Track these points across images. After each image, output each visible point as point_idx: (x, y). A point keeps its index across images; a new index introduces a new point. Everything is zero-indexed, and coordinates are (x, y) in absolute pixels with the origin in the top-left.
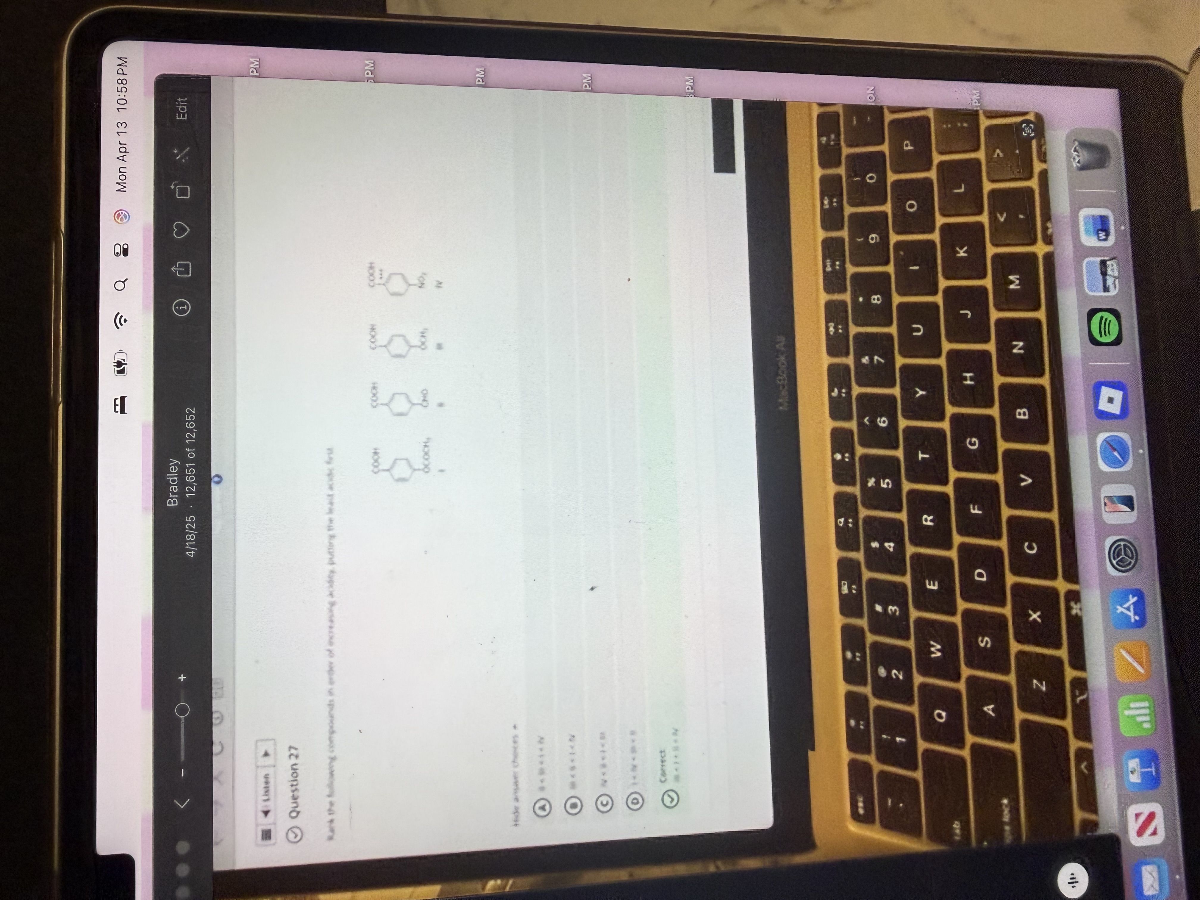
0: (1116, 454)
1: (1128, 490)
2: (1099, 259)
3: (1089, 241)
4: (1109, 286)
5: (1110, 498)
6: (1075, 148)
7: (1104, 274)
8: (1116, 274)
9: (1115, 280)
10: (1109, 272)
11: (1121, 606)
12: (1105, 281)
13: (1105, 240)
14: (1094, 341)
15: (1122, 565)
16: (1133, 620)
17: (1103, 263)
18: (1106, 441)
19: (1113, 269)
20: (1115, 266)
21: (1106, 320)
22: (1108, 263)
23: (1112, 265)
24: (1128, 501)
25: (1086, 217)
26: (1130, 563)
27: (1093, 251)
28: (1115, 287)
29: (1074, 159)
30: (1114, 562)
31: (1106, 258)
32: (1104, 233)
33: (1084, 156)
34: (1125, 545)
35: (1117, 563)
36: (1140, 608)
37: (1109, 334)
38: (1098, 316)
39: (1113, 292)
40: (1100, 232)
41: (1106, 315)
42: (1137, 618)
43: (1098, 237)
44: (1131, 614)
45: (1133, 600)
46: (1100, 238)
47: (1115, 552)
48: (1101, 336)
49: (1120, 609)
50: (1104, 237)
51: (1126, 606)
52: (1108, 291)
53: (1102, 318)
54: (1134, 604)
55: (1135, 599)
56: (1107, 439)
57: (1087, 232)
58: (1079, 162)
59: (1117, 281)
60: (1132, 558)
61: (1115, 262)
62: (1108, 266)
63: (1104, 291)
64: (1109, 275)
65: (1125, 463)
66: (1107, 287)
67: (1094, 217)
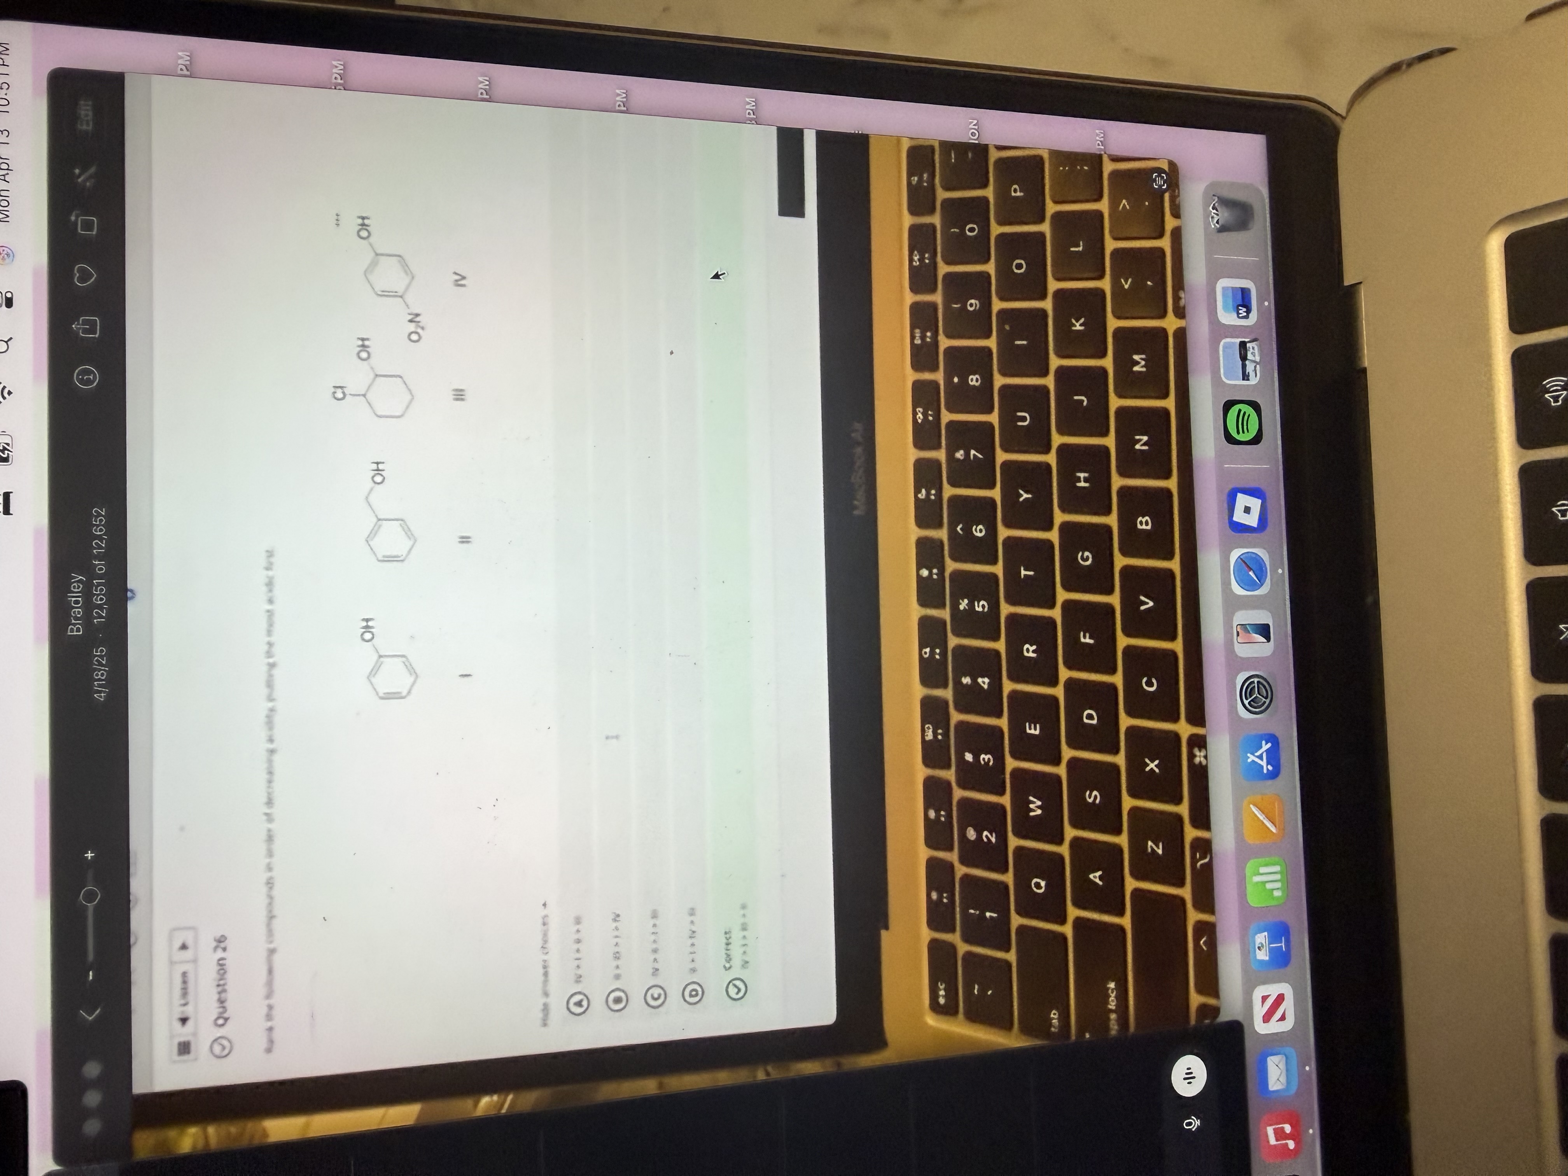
0: (1251, 573)
1: (1263, 617)
2: (1238, 340)
3: (1228, 318)
4: (1248, 373)
5: (1243, 626)
6: (1214, 205)
7: (1244, 358)
8: (1258, 359)
9: (1255, 367)
10: (1250, 356)
11: (1253, 754)
12: (1244, 367)
13: (1247, 317)
14: (1229, 439)
15: (1254, 706)
16: (1265, 771)
17: (1243, 345)
18: (1241, 559)
19: (1254, 352)
20: (1256, 348)
21: (1245, 413)
22: (1248, 345)
23: (1253, 348)
24: (1264, 631)
25: (1224, 289)
26: (1265, 702)
27: (1232, 331)
28: (1256, 376)
29: (1213, 217)
30: (1246, 702)
31: (1247, 340)
32: (1245, 310)
33: (1224, 215)
34: (1258, 682)
35: (1249, 703)
36: (1273, 756)
37: (1248, 432)
38: (1235, 409)
39: (1253, 381)
40: (1240, 308)
41: (1244, 408)
42: (1270, 768)
43: (1238, 314)
44: (1264, 763)
45: (1266, 746)
46: (1240, 315)
47: (1248, 690)
48: (1238, 433)
49: (1251, 758)
50: (1245, 314)
51: (1257, 754)
52: (1248, 380)
53: (1240, 411)
54: (1267, 751)
55: (1269, 745)
56: (1241, 557)
57: (1225, 308)
58: (1217, 222)
59: (1258, 366)
60: (1266, 698)
61: (1256, 344)
62: (1248, 349)
63: (1243, 379)
64: (1249, 359)
65: (1262, 585)
66: (1247, 374)
67: (1234, 290)
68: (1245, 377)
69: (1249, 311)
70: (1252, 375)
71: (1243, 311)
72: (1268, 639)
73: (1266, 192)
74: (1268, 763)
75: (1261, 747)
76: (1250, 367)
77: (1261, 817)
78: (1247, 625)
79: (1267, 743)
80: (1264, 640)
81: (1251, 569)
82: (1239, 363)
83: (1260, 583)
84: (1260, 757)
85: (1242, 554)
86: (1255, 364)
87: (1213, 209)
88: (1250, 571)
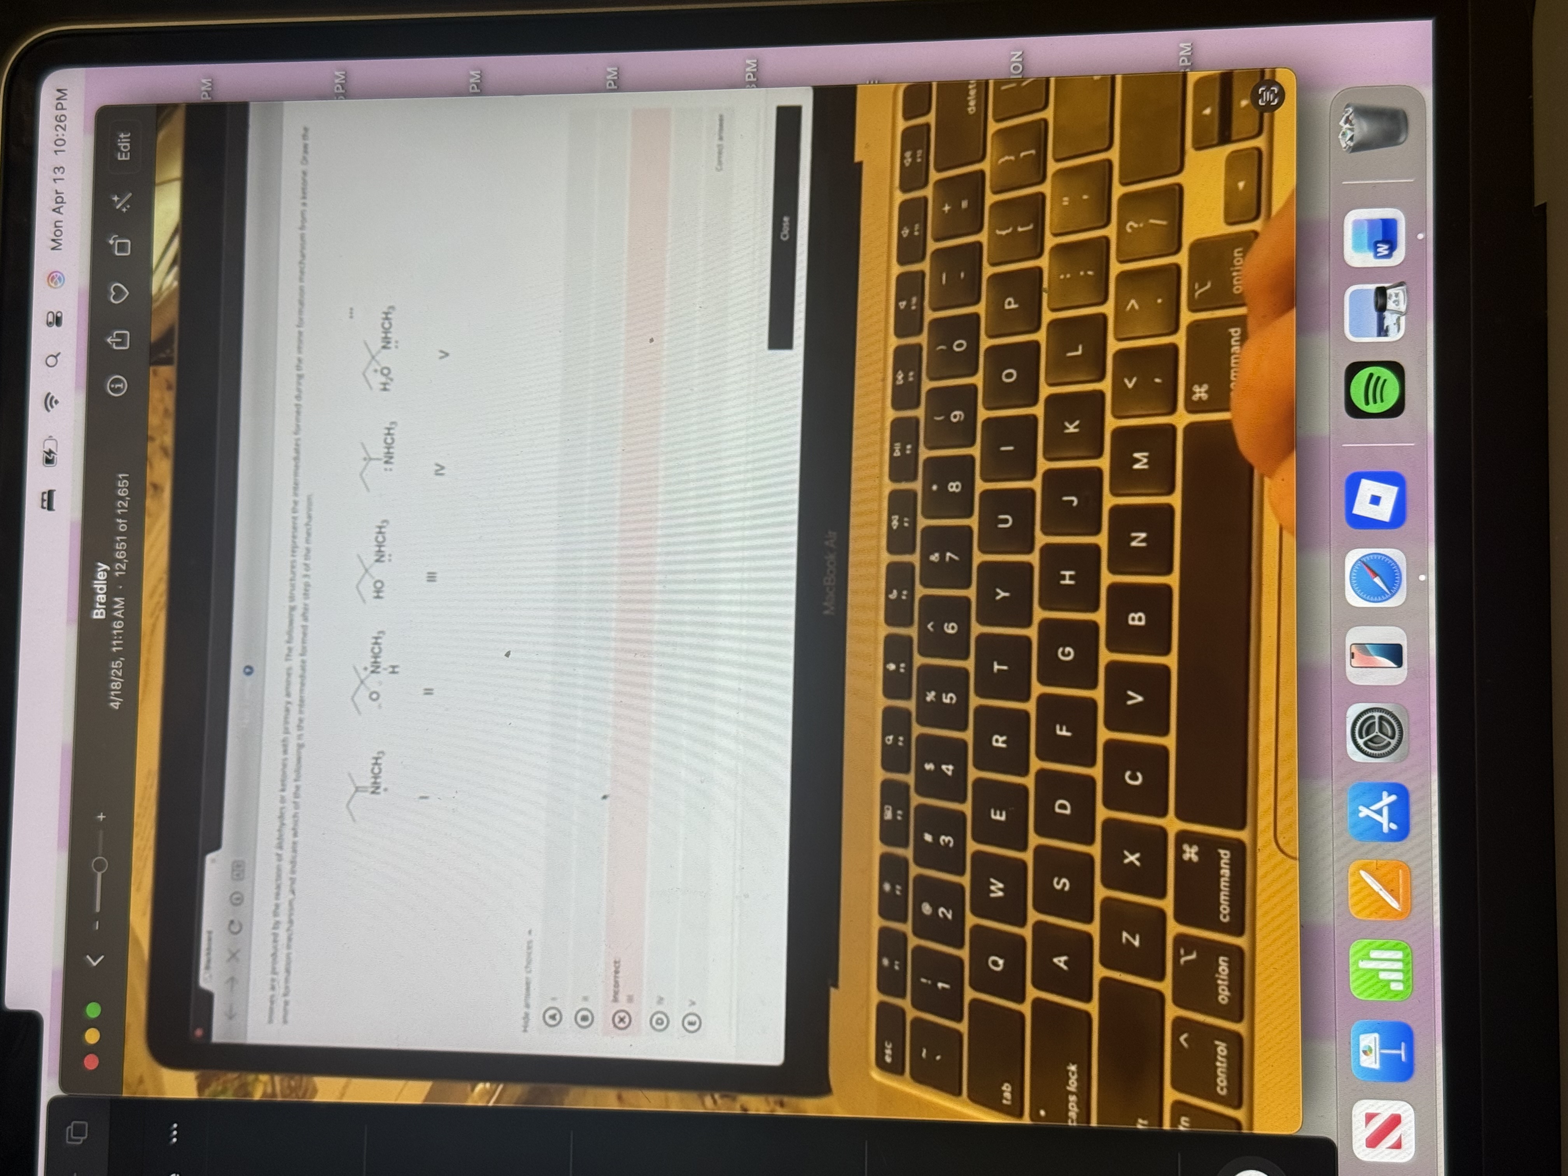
0: (1377, 580)
1: (1393, 635)
2: (1373, 287)
3: (1359, 257)
4: (1387, 327)
5: (1362, 646)
6: (1348, 118)
7: (1381, 308)
8: (1403, 307)
9: (1398, 319)
10: (1390, 305)
11: (1368, 807)
12: (1381, 320)
13: (1389, 256)
14: (1353, 411)
15: (1372, 747)
16: (1385, 829)
17: (1381, 293)
18: (1363, 562)
19: (1397, 300)
20: (1401, 296)
21: (1378, 378)
22: (1389, 292)
23: (1397, 295)
24: (1394, 653)
25: (1357, 224)
26: (1389, 743)
27: (1364, 274)
28: (1399, 331)
29: (1344, 134)
30: (1361, 742)
31: (1386, 285)
32: (1386, 247)
33: (1362, 128)
34: (1381, 718)
35: (1366, 744)
36: (1400, 811)
37: (1382, 401)
38: (1363, 374)
39: (1394, 335)
40: (1379, 245)
41: (1378, 371)
42: (1394, 826)
43: (1376, 253)
44: (1384, 820)
45: (1388, 799)
47: (1364, 726)
48: (1367, 403)
49: (1364, 812)
50: (1386, 252)
51: (1375, 807)
52: (1386, 335)
53: (1371, 375)
54: (1390, 805)
56: (1364, 559)
57: (1357, 247)
58: (1351, 139)
60: (1392, 738)
61: (1403, 290)
62: (1388, 296)
63: (1379, 335)
64: (1389, 310)
65: (1393, 595)
66: (1385, 328)
67: (1371, 223)
68: (1382, 331)
69: (1392, 247)
70: (1393, 329)
71: (1383, 249)
72: (1399, 663)
73: (1428, 93)
74: (1391, 820)
75: (1380, 799)
76: (1390, 320)
77: (1376, 887)
78: (1367, 645)
79: (1390, 795)
80: (1392, 664)
81: (1376, 575)
82: (1374, 314)
83: (1390, 592)
84: (1379, 812)
85: (1363, 557)
86: (1399, 315)
87: (1346, 122)
88: (1376, 577)
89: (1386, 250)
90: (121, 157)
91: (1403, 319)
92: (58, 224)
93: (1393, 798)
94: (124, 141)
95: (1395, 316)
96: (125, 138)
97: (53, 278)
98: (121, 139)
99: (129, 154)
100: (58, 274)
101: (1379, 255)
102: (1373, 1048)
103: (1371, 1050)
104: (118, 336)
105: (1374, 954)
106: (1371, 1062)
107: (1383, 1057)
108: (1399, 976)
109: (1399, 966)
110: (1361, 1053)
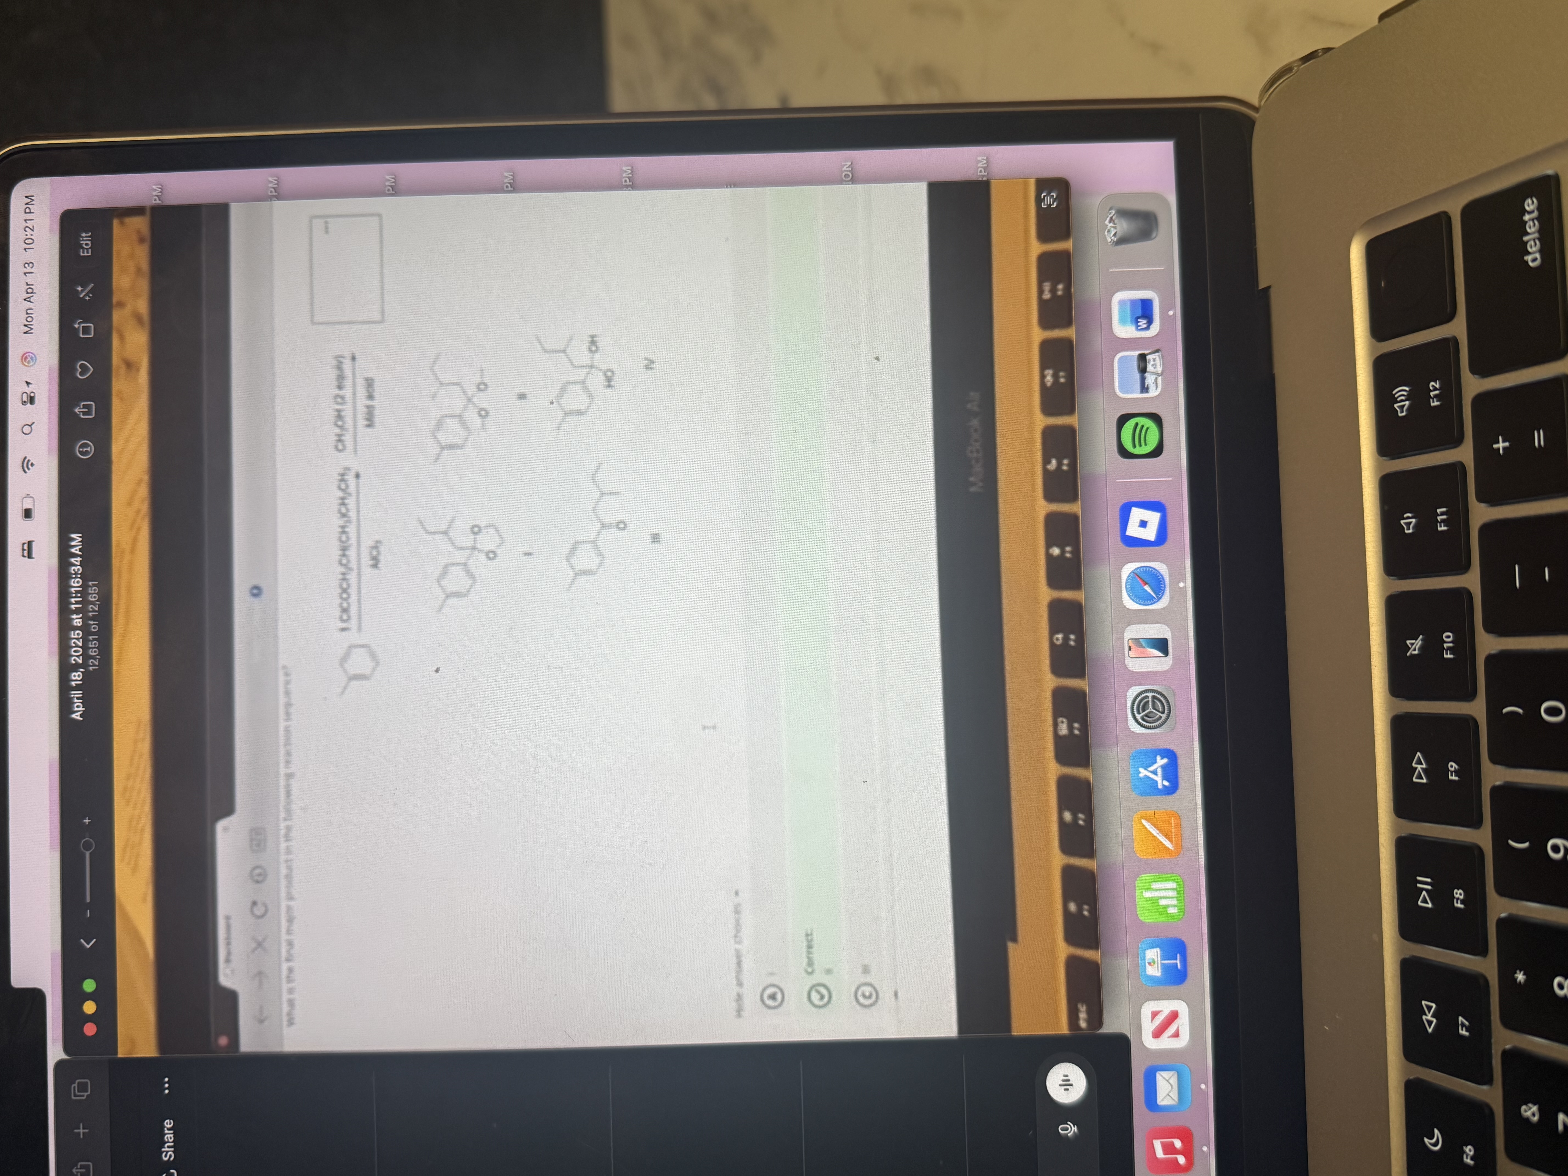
0: (1147, 588)
1: (1160, 631)
2: (1136, 353)
3: (1124, 330)
4: (1148, 385)
5: (1136, 641)
6: (1111, 218)
8: (1159, 370)
9: (1157, 378)
10: (1150, 368)
11: (1146, 769)
12: (1143, 380)
13: (1148, 328)
14: (1124, 453)
15: (1147, 721)
16: (1160, 786)
17: (1142, 358)
18: (1135, 573)
19: (1155, 364)
20: (1158, 360)
21: (1143, 427)
22: (1148, 357)
23: (1154, 360)
24: (1162, 645)
25: (1122, 303)
26: (1160, 717)
27: (1129, 344)
28: (1157, 388)
29: (1109, 231)
30: (1138, 717)
31: (1146, 352)
32: (1145, 321)
33: (1123, 227)
34: (1154, 697)
35: (1142, 718)
36: (1172, 772)
37: (1146, 445)
38: (1131, 424)
39: (1153, 393)
40: (1139, 320)
41: (1142, 421)
42: (1166, 783)
43: (1138, 326)
44: (1158, 778)
45: (1161, 761)
47: (1141, 704)
48: (1134, 446)
49: (1143, 773)
50: (1145, 326)
51: (1152, 768)
52: (1147, 392)
53: (1137, 424)
54: (1163, 766)
56: (1136, 571)
57: (1123, 321)
58: (1115, 235)
60: (1163, 713)
61: (1159, 356)
62: (1147, 361)
63: (1142, 392)
64: (1148, 372)
65: (1159, 599)
66: (1146, 386)
67: (1133, 302)
68: (1144, 389)
69: (1150, 322)
70: (1152, 387)
71: (1143, 323)
72: (1166, 653)
73: (1172, 199)
74: (1165, 778)
75: (1155, 762)
76: (1150, 379)
77: (1154, 832)
78: (1140, 640)
79: (1163, 758)
80: (1161, 654)
81: (1146, 583)
82: (1137, 376)
83: (1157, 597)
84: (1155, 772)
85: (1134, 570)
86: (1156, 376)
87: (1110, 222)
88: (1145, 585)
89: (1144, 324)
90: (83, 253)
91: (1160, 379)
92: (29, 311)
93: (1165, 760)
94: (85, 239)
95: (1155, 376)
96: (86, 237)
97: (26, 358)
98: (82, 237)
99: (90, 250)
100: (31, 354)
101: (1139, 328)
102: (1156, 961)
103: (1154, 962)
104: (85, 406)
105: (1155, 886)
106: (1154, 971)
107: (1165, 968)
108: (1175, 902)
109: (1174, 893)
110: (1147, 965)
